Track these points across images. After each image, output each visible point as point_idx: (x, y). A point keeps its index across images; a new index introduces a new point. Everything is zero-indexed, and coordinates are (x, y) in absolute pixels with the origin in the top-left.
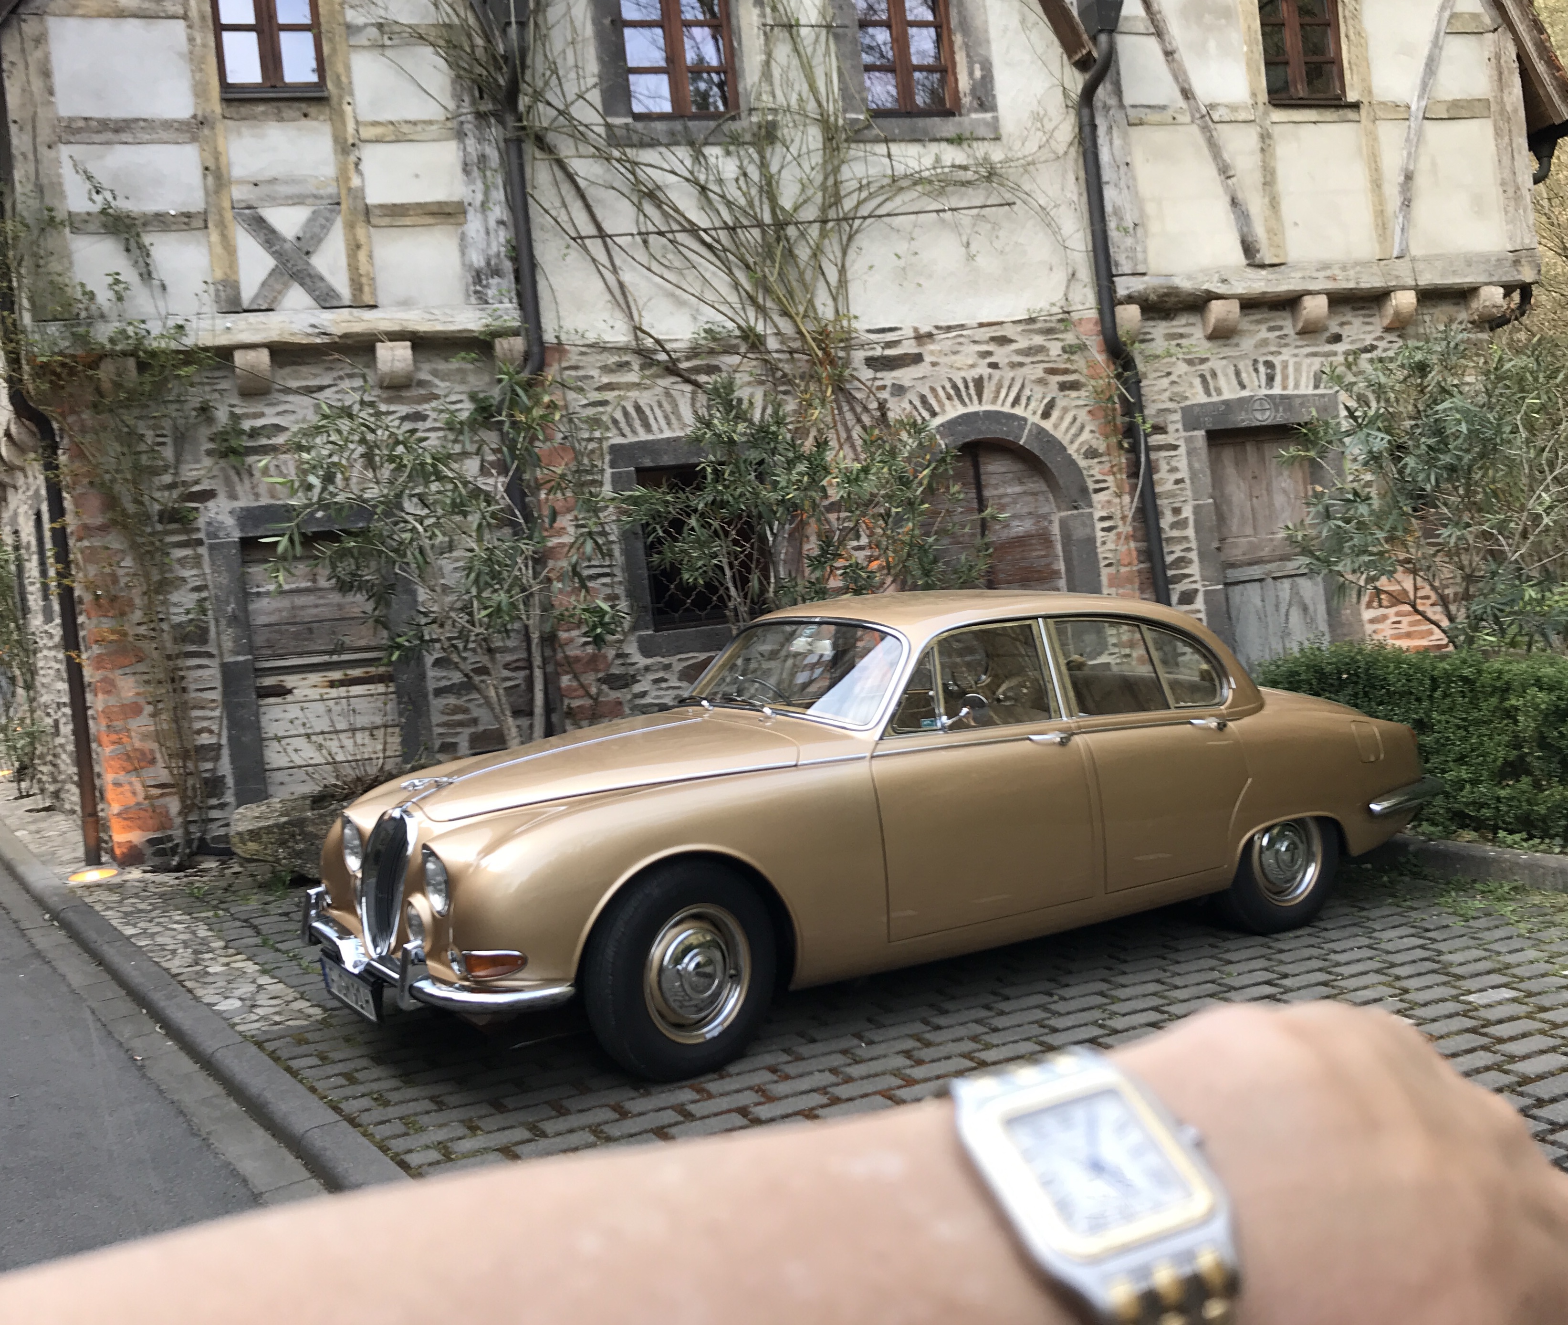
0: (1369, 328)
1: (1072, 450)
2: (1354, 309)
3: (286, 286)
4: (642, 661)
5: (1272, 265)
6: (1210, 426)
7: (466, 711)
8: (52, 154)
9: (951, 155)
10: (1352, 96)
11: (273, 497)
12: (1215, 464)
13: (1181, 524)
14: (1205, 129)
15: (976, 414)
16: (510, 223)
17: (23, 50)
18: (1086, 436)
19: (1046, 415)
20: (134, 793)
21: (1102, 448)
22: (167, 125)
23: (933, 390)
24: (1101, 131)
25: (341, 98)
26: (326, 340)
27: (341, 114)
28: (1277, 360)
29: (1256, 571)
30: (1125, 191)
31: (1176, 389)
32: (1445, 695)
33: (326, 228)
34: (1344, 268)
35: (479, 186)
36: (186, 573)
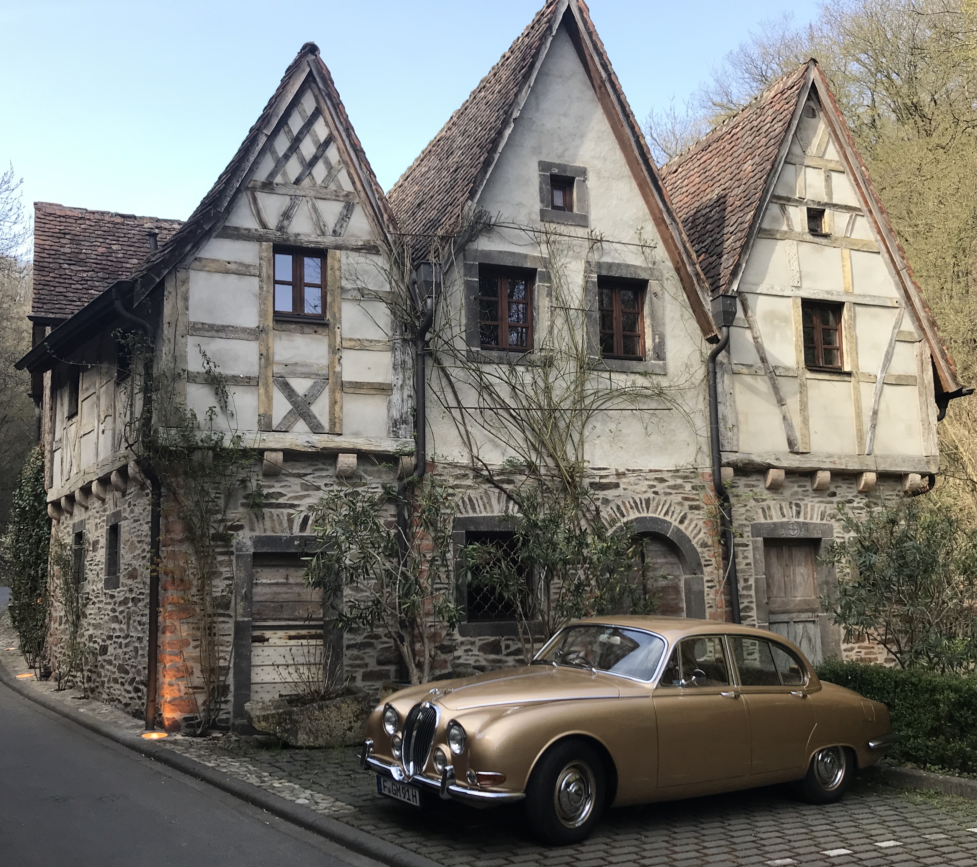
0: (851, 490)
1: (694, 542)
2: (844, 479)
3: (296, 420)
4: (460, 639)
5: (803, 453)
6: (766, 536)
7: (362, 659)
8: (183, 340)
9: (641, 381)
10: (847, 368)
11: (274, 531)
12: (767, 555)
13: (748, 588)
14: (772, 379)
15: (646, 518)
16: (414, 396)
17: (176, 286)
18: (701, 535)
19: (681, 522)
20: (179, 691)
21: (710, 543)
22: (244, 330)
23: (624, 503)
24: (719, 375)
25: (335, 325)
26: (314, 450)
27: (335, 333)
28: (802, 503)
29: (784, 617)
30: (729, 408)
31: (749, 514)
32: (902, 691)
33: (320, 392)
34: (840, 458)
35: (401, 376)
36: (223, 569)
